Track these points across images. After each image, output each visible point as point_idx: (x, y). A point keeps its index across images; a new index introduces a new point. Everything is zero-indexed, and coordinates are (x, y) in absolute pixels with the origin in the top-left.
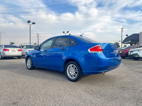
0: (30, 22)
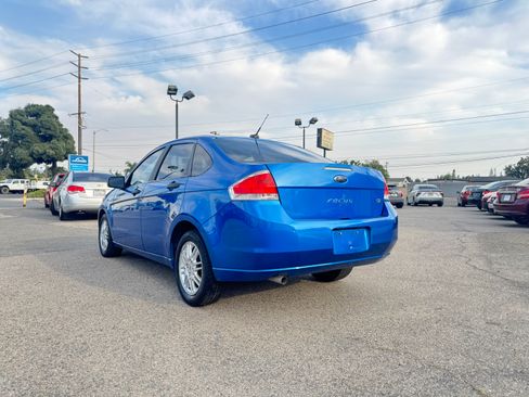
0: (176, 90)
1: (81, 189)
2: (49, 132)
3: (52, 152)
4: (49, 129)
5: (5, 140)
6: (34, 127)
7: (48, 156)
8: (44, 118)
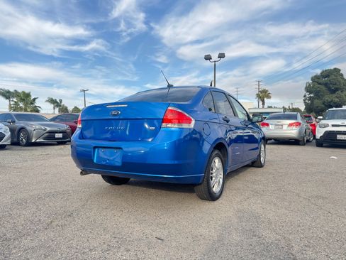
1: (267, 125)
2: (337, 86)
3: (336, 100)
4: (335, 84)
5: (312, 95)
6: (326, 85)
7: (335, 103)
8: (332, 77)
